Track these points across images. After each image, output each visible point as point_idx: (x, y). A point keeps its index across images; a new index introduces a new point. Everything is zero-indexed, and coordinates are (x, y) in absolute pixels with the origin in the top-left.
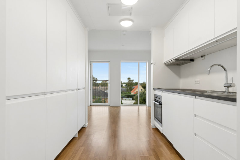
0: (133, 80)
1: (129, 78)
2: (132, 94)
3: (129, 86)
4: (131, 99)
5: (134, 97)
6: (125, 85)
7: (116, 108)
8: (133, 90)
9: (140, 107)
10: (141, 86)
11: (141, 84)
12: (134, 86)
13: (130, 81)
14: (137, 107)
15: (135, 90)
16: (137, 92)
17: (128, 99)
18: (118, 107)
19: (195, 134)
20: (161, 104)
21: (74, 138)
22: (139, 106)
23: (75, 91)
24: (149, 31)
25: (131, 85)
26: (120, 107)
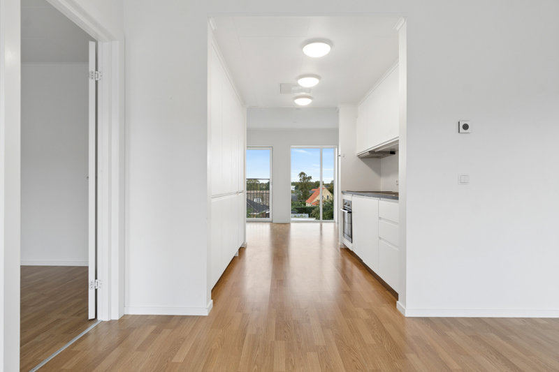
0: (310, 178)
1: (303, 174)
2: (308, 205)
3: (302, 189)
4: (307, 215)
5: (313, 211)
6: (294, 187)
7: (283, 225)
8: (310, 198)
9: (324, 224)
10: (328, 189)
11: (327, 186)
12: (313, 190)
13: (304, 178)
14: (319, 224)
15: (314, 198)
16: (319, 201)
17: (300, 215)
18: (287, 224)
19: (380, 238)
20: (350, 212)
21: (235, 258)
22: (321, 222)
23: (236, 196)
24: (336, 108)
25: (306, 187)
26: (289, 223)
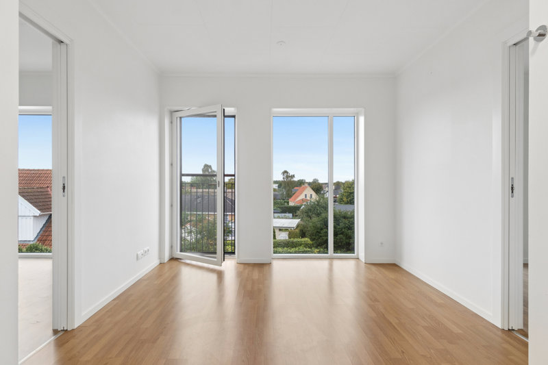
0: (293, 176)
1: (285, 172)
2: (291, 204)
3: (285, 188)
4: (291, 215)
6: (277, 185)
8: (293, 197)
10: (311, 187)
11: (311, 183)
12: (296, 188)
13: (287, 177)
15: (297, 197)
17: (283, 214)
25: (289, 185)
26: (270, 264)
